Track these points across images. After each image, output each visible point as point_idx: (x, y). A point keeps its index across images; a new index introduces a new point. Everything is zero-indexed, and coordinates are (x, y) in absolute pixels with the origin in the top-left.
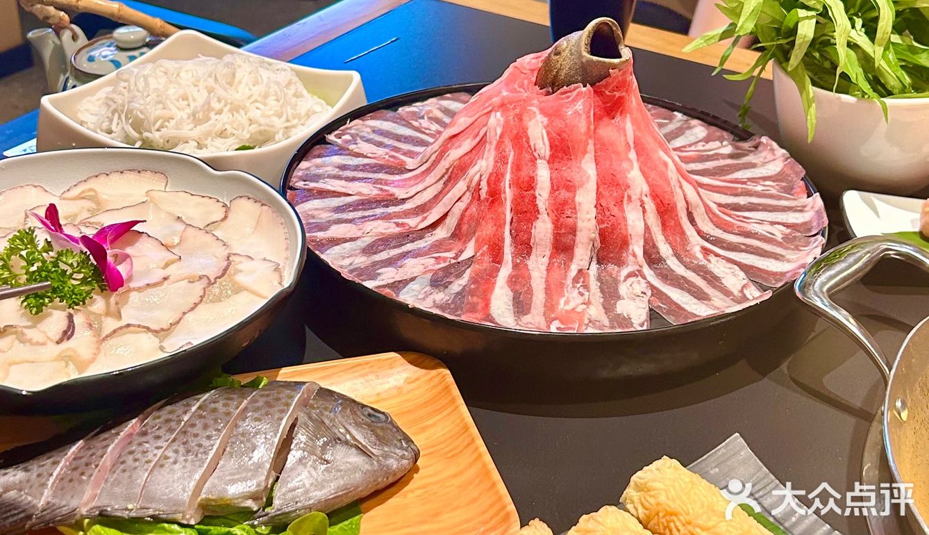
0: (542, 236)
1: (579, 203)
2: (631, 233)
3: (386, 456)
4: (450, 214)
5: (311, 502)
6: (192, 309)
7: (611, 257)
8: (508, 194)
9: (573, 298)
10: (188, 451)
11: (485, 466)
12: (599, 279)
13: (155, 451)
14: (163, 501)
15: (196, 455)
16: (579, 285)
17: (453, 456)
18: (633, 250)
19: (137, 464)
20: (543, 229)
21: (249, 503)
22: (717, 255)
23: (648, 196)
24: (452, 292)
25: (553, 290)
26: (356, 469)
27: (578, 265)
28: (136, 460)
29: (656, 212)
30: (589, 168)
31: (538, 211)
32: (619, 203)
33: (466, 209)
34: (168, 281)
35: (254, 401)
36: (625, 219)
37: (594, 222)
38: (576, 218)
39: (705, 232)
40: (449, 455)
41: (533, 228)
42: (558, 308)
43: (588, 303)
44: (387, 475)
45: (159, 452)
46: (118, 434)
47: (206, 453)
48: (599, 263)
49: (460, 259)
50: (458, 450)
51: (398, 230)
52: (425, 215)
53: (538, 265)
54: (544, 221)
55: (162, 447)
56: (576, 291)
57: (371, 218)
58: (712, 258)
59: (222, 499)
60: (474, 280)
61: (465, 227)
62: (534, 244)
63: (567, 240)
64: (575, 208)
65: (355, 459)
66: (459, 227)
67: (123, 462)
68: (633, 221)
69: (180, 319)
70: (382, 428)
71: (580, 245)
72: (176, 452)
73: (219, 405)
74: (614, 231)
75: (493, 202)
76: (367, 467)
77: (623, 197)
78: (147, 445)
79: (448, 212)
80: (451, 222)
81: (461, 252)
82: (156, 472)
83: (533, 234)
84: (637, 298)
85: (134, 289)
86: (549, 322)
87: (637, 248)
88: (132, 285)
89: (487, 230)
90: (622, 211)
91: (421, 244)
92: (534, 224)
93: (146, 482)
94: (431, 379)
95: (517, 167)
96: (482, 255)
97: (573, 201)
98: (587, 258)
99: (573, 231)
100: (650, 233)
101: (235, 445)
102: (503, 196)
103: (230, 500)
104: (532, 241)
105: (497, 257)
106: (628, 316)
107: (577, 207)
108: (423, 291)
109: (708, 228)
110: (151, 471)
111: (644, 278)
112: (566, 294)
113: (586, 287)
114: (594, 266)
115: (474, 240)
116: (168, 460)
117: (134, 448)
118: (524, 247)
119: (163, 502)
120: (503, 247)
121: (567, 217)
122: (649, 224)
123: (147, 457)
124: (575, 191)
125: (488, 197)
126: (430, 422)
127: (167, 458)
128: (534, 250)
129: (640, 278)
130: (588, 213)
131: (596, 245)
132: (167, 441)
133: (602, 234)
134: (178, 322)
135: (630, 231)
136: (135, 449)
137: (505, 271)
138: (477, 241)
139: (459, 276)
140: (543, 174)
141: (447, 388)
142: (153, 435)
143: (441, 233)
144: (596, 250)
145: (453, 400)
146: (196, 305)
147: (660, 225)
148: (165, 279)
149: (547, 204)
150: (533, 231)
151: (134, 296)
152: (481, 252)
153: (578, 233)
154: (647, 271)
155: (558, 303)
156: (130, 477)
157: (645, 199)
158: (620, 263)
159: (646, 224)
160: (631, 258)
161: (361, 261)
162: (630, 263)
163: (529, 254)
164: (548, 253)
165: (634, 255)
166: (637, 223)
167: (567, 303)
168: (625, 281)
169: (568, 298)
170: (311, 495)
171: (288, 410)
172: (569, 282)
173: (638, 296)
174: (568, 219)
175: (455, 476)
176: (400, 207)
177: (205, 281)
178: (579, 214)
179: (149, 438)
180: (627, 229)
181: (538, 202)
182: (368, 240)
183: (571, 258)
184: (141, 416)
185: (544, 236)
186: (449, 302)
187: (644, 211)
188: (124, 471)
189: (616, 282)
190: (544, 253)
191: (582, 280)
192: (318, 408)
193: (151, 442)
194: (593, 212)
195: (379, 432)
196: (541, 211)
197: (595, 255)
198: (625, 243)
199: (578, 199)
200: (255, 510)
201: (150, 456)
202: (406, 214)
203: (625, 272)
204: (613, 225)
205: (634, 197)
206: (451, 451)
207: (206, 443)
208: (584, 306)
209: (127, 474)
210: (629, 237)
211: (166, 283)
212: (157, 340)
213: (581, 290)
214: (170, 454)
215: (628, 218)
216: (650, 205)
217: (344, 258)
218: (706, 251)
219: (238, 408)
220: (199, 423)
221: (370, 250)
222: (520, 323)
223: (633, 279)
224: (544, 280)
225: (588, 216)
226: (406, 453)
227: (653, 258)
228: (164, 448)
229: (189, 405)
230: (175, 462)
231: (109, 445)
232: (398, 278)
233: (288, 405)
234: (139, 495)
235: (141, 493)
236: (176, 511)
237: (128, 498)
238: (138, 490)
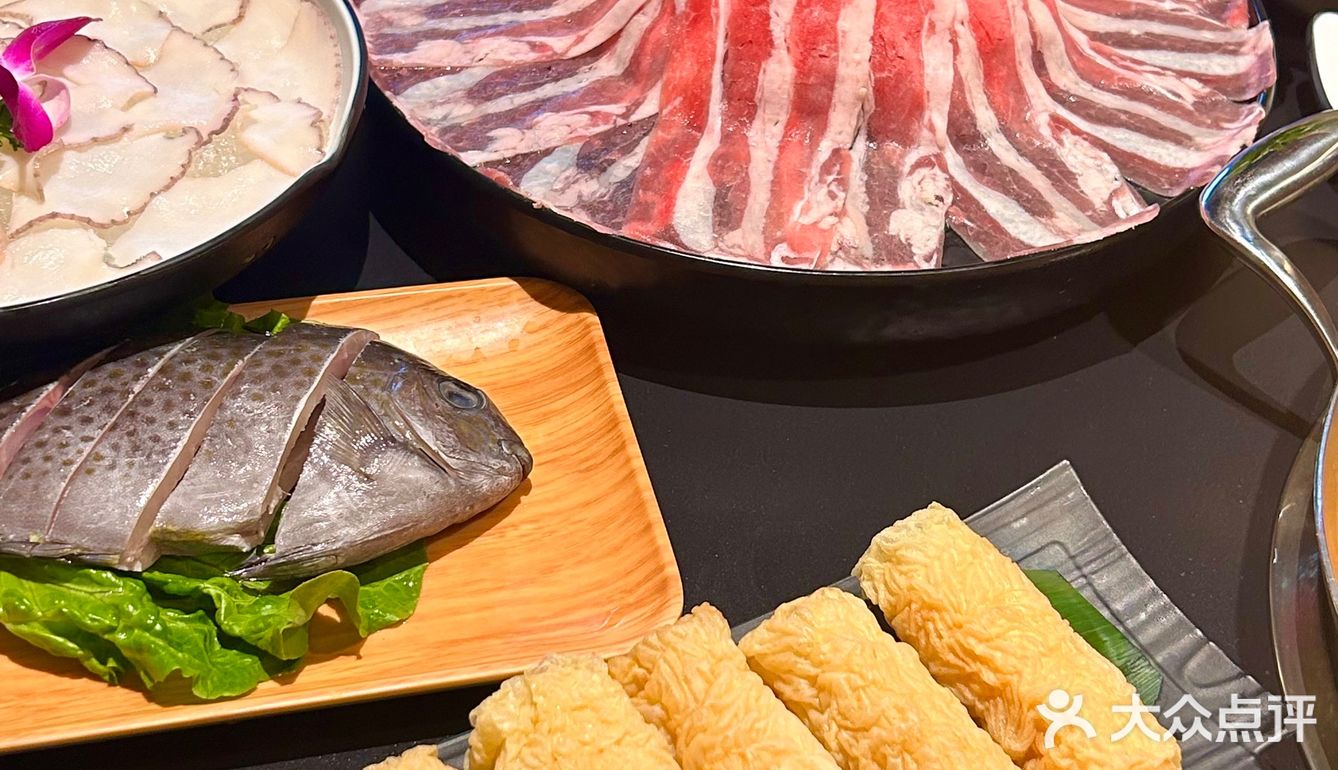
0: (775, 87)
1: (843, 32)
2: (929, 90)
3: (471, 471)
4: (624, 33)
5: (339, 545)
6: (167, 188)
7: (893, 130)
9: (818, 202)
10: (136, 448)
11: (637, 492)
12: (867, 168)
13: (81, 445)
14: (88, 532)
15: (149, 456)
16: (830, 178)
17: (588, 470)
18: (930, 120)
19: (49, 465)
20: (778, 74)
21: (235, 540)
22: (1076, 132)
23: (965, 23)
24: (613, 180)
25: (786, 185)
26: (419, 490)
27: (833, 141)
28: (47, 459)
29: (977, 52)
31: (771, 43)
32: (914, 35)
33: (649, 30)
34: (130, 133)
35: (255, 363)
36: (920, 63)
37: (866, 66)
38: (836, 59)
39: (1062, 87)
40: (583, 466)
41: (761, 72)
42: (788, 220)
43: (840, 214)
44: (471, 500)
45: (88, 448)
46: (22, 409)
47: (164, 453)
48: (870, 138)
49: (634, 118)
50: (600, 459)
51: (531, 56)
52: (582, 33)
53: (764, 138)
54: (780, 62)
55: (92, 439)
56: (825, 190)
57: (490, 31)
58: (1068, 138)
59: (188, 532)
60: (652, 161)
61: (646, 61)
62: (760, 100)
63: (815, 96)
64: (835, 41)
66: (636, 59)
67: (27, 461)
68: (934, 69)
69: (146, 204)
70: (469, 420)
71: (839, 107)
72: (116, 447)
73: (194, 369)
74: (901, 85)
75: (695, 21)
76: (437, 488)
77: (921, 24)
78: (68, 433)
79: (621, 31)
80: (626, 48)
81: (637, 104)
82: (79, 483)
83: (760, 83)
84: (928, 208)
85: (71, 147)
86: (771, 244)
87: (938, 116)
88: (68, 138)
89: (684, 69)
90: (917, 47)
91: (570, 85)
92: (763, 65)
93: (62, 497)
94: (567, 329)
96: (671, 113)
97: (834, 28)
98: (850, 130)
99: (830, 80)
100: (962, 91)
101: (216, 441)
102: (713, 10)
103: (204, 534)
104: (758, 95)
105: (697, 119)
106: (907, 239)
107: (840, 39)
108: (563, 176)
109: (1066, 78)
110: (72, 479)
111: (944, 169)
112: (807, 195)
113: (842, 182)
114: (861, 144)
115: (659, 85)
116: (101, 462)
117: (47, 436)
118: (744, 104)
119: (88, 535)
120: (709, 101)
121: (821, 56)
122: (963, 74)
123: (67, 454)
124: (839, 10)
125: (688, 10)
126: (558, 405)
127: (99, 458)
128: (760, 112)
129: (937, 170)
130: (856, 50)
131: (867, 108)
132: (101, 428)
133: (880, 89)
134: (142, 209)
135: (928, 85)
136: (49, 438)
137: (708, 146)
138: (664, 88)
139: (627, 150)
141: (591, 348)
142: (79, 415)
143: (607, 68)
144: (867, 117)
145: (599, 371)
146: (174, 180)
147: (982, 76)
148: (125, 130)
149: (788, 31)
150: (761, 77)
151: (69, 157)
152: (670, 108)
153: (837, 85)
154: (952, 157)
155: (790, 211)
156: (36, 487)
157: (959, 28)
158: (907, 140)
159: (956, 72)
160: (925, 133)
161: (464, 113)
162: (923, 142)
163: (751, 117)
164: (784, 118)
165: (932, 129)
166: (942, 71)
167: (806, 210)
168: (911, 173)
169: (808, 202)
170: (338, 533)
171: (311, 383)
172: (814, 172)
173: (930, 203)
174: (823, 60)
175: (587, 504)
176: (543, 12)
177: (192, 138)
178: (841, 53)
179: (72, 420)
180: (922, 83)
181: (772, 26)
182: (479, 73)
183: (822, 128)
184: (64, 378)
185: (779, 88)
186: (605, 199)
187: (956, 51)
188: (27, 476)
189: (895, 175)
190: (776, 118)
191: (837, 168)
192: (363, 380)
193: (76, 427)
194: (867, 49)
195: (464, 428)
196: (776, 42)
197: (864, 125)
198: (917, 105)
199: (843, 24)
200: (244, 550)
201: (71, 453)
202: (552, 27)
203: (913, 157)
204: (898, 74)
205: (939, 26)
206: (587, 459)
207: (166, 435)
208: (833, 220)
209: (31, 482)
210: (925, 96)
211: (126, 138)
212: (102, 243)
213: (833, 187)
214: (106, 451)
215: (926, 62)
216: (967, 40)
217: (434, 104)
218: (1058, 124)
219: (226, 374)
220: (158, 399)
221: (481, 92)
222: (720, 244)
223: (924, 171)
224: (771, 166)
225: (857, 57)
226: (507, 465)
227: (963, 134)
228: (96, 441)
229: (145, 365)
230: (112, 467)
231: (6, 429)
232: (522, 149)
233: (311, 373)
234: (49, 520)
235: (53, 517)
236: (109, 550)
237: (31, 524)
238: (48, 511)
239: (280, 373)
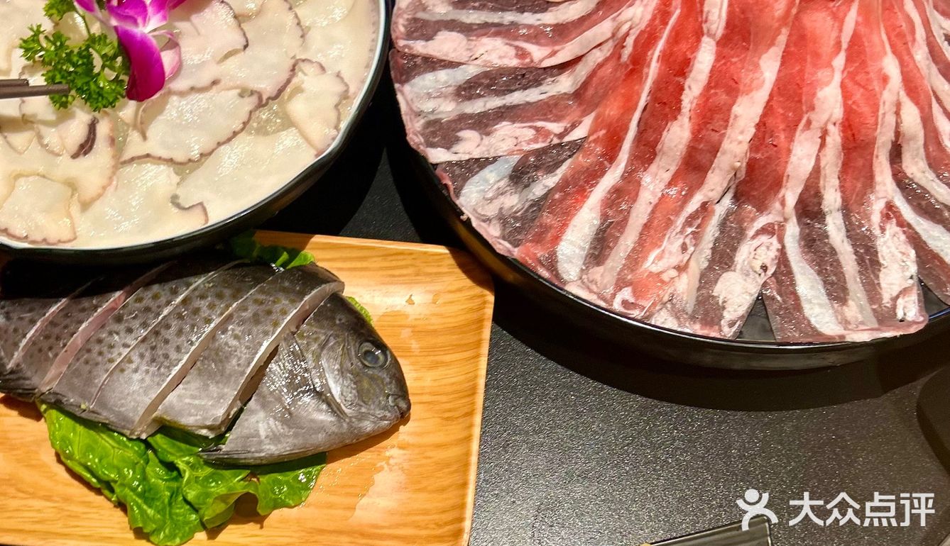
0: (673, 145)
1: (736, 117)
2: (790, 174)
3: (362, 417)
4: (584, 59)
5: (263, 454)
6: (229, 140)
7: (753, 196)
8: (653, 69)
9: (670, 253)
10: (153, 360)
11: (468, 454)
12: (723, 225)
13: (121, 349)
14: (114, 412)
15: (159, 369)
16: (689, 230)
17: (447, 419)
18: (784, 196)
19: (100, 359)
20: (678, 135)
21: (204, 432)
22: (900, 222)
23: (837, 125)
24: (531, 197)
25: (652, 232)
26: (321, 428)
27: (705, 196)
28: (100, 353)
29: (840, 147)
30: (769, 67)
31: (679, 109)
32: (791, 129)
33: (600, 66)
34: (218, 86)
35: (243, 308)
36: (789, 151)
37: (745, 146)
38: (724, 135)
40: (447, 415)
41: (666, 130)
42: (641, 266)
43: (681, 269)
45: (125, 351)
46: (96, 308)
47: (168, 368)
48: (736, 198)
49: (567, 139)
50: (456, 414)
51: (514, 63)
52: (556, 48)
53: (654, 183)
54: (681, 126)
55: (129, 346)
56: (681, 241)
57: (493, 30)
59: (175, 423)
60: (563, 186)
61: (590, 92)
62: (659, 151)
63: (703, 158)
64: (727, 121)
65: (323, 417)
66: (585, 85)
67: (89, 351)
68: (799, 159)
69: (213, 151)
70: (372, 378)
71: (717, 171)
72: (142, 356)
73: (203, 304)
74: (768, 166)
75: (632, 71)
76: (334, 429)
77: (800, 120)
78: (116, 337)
79: (582, 56)
80: (582, 71)
81: (574, 126)
82: (115, 377)
83: (662, 139)
84: (752, 274)
85: (175, 93)
86: (620, 284)
87: (791, 195)
88: (179, 84)
89: (612, 110)
90: (791, 139)
91: (533, 95)
92: (669, 124)
93: (103, 384)
94: (472, 298)
95: (676, 38)
96: (595, 141)
97: (729, 110)
98: (720, 189)
99: (715, 150)
100: (818, 178)
101: (206, 362)
102: (645, 70)
103: (185, 426)
104: (659, 147)
105: (611, 155)
106: (724, 302)
107: (731, 120)
108: (495, 187)
109: (915, 169)
110: (112, 372)
111: (781, 240)
112: (665, 243)
113: (697, 236)
114: (727, 202)
115: (593, 115)
116: (131, 365)
117: (104, 335)
118: (647, 151)
119: (114, 413)
120: (624, 139)
121: (713, 130)
122: (823, 164)
123: (112, 354)
124: (737, 97)
125: (628, 63)
126: (447, 358)
127: (130, 361)
128: (657, 159)
129: (774, 240)
130: (742, 132)
131: (738, 175)
132: (136, 339)
133: (752, 166)
134: (210, 153)
135: (790, 169)
136: (105, 338)
137: (611, 178)
138: (596, 118)
139: (551, 169)
140: (705, 58)
141: (480, 321)
142: (126, 325)
143: (565, 84)
144: (737, 181)
145: (478, 344)
146: (235, 134)
147: (840, 165)
148: (215, 83)
149: (694, 104)
150: (665, 133)
151: (174, 99)
152: (594, 137)
153: (719, 154)
154: (791, 228)
155: (645, 258)
156: (90, 372)
157: (831, 128)
158: (762, 207)
159: (818, 159)
160: (777, 205)
161: (448, 109)
162: (773, 212)
163: (650, 161)
164: (673, 169)
165: (783, 203)
166: (804, 161)
167: (660, 258)
168: (753, 238)
169: (663, 251)
170: (264, 447)
171: (273, 333)
172: (681, 221)
173: (755, 272)
174: (713, 134)
175: (438, 446)
176: (538, 16)
177: (254, 99)
178: (729, 131)
179: (122, 327)
180: (785, 168)
181: (683, 97)
182: (471, 71)
183: (699, 184)
185: (675, 146)
186: (518, 215)
187: (823, 145)
188: (87, 362)
189: (741, 233)
190: (668, 167)
191: (699, 221)
192: (308, 337)
193: (122, 334)
194: (752, 131)
195: (366, 385)
196: (683, 111)
197: (734, 186)
198: (777, 183)
199: (736, 109)
200: (210, 437)
201: (115, 352)
202: (539, 34)
203: (762, 221)
204: (769, 158)
205: (815, 124)
206: (450, 411)
207: (173, 355)
208: (674, 273)
209: (88, 368)
210: (785, 178)
211: (215, 88)
212: (176, 179)
213: (688, 241)
214: (136, 358)
215: (794, 152)
216: (835, 138)
217: (429, 96)
218: (889, 212)
219: (222, 314)
220: (175, 324)
221: (467, 90)
222: (584, 277)
223: (764, 239)
224: (650, 209)
225: (740, 138)
226: (389, 415)
227: (809, 210)
228: (131, 348)
230: (136, 371)
231: (83, 322)
232: (476, 155)
233: (276, 325)
234: (94, 397)
235: (97, 395)
236: (124, 426)
237: (84, 396)
238: (94, 390)
239: (256, 319)
